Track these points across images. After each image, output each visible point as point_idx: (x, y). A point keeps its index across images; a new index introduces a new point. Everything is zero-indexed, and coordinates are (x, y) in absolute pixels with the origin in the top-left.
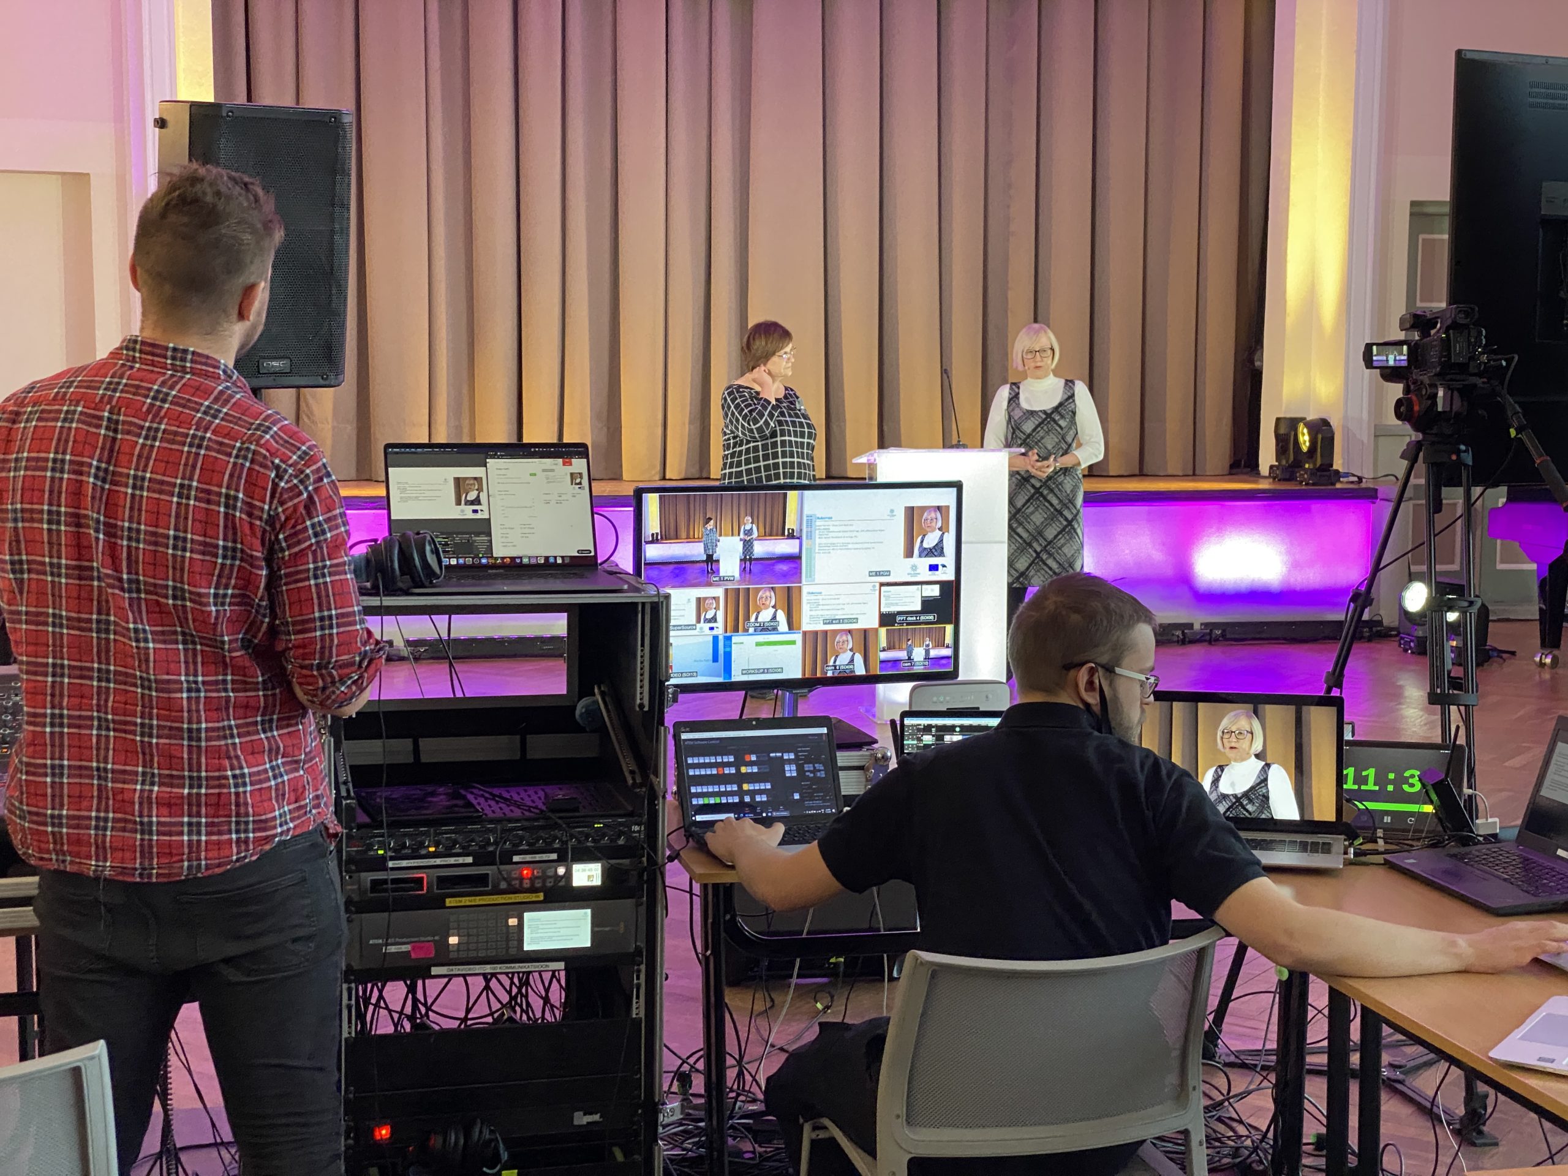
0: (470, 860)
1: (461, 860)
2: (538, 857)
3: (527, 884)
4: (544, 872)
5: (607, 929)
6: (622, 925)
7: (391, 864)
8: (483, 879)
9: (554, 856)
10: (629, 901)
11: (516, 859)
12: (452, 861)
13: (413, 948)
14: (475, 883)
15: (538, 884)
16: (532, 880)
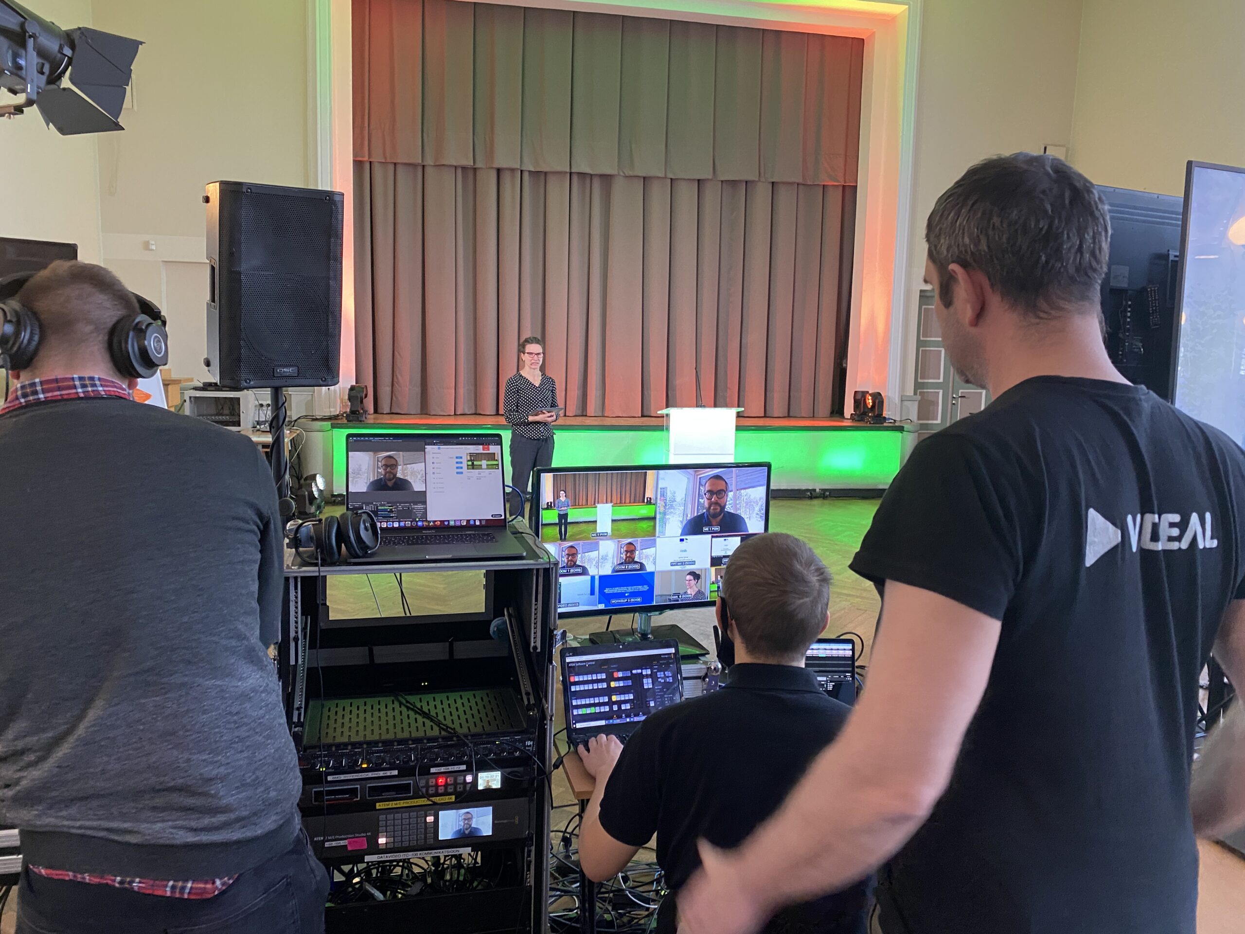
0: (395, 772)
1: (388, 773)
2: (451, 768)
3: (441, 790)
4: (455, 780)
5: (505, 821)
6: (517, 819)
7: (330, 778)
8: (406, 788)
9: (463, 767)
10: (523, 799)
11: (433, 770)
12: (381, 774)
13: (350, 843)
14: (402, 791)
15: (450, 790)
16: (446, 785)
